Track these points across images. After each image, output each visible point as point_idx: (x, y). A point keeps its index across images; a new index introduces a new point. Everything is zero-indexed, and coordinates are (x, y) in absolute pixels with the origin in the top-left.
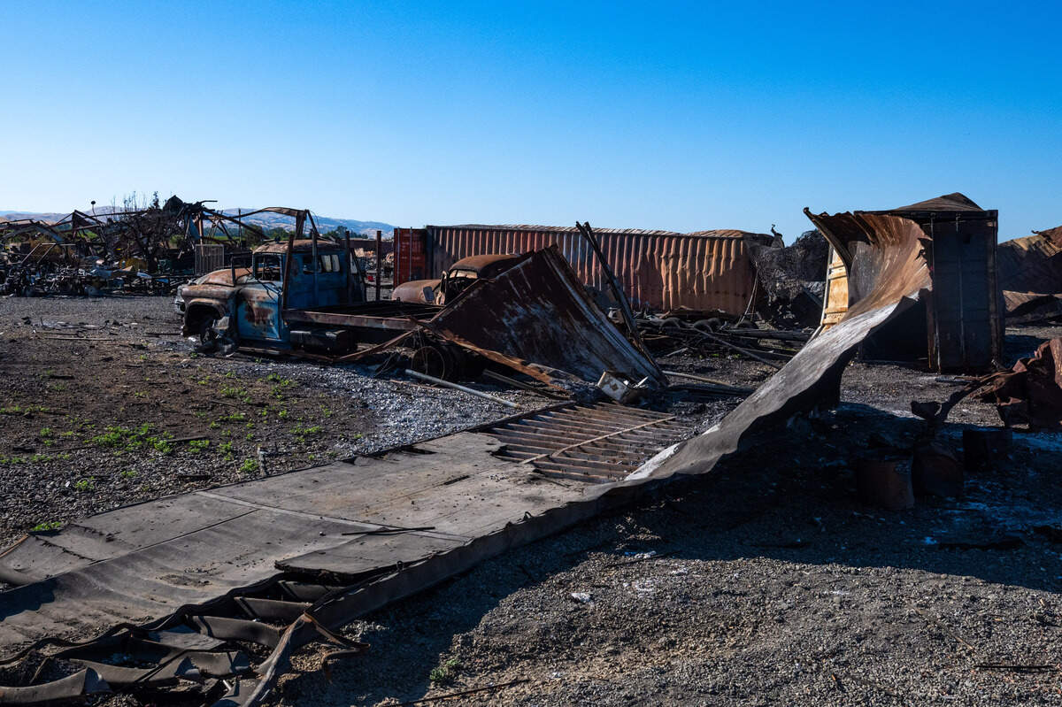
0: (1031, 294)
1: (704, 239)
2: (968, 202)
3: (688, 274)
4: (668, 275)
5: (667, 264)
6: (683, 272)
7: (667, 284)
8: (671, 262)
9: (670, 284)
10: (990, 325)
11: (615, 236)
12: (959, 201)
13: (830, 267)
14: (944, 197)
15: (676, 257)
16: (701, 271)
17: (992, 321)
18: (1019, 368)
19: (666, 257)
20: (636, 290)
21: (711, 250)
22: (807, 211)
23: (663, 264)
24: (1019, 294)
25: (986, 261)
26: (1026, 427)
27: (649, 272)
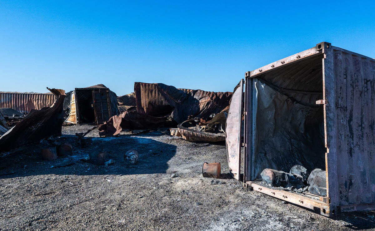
0: (131, 106)
1: (46, 95)
2: (103, 86)
3: (42, 104)
4: (36, 104)
5: (36, 101)
6: (41, 104)
7: (36, 106)
8: (37, 101)
9: (37, 107)
10: (109, 114)
11: (21, 94)
12: (101, 86)
13: (71, 101)
14: (98, 85)
15: (38, 99)
16: (46, 103)
17: (109, 113)
18: (105, 123)
19: (35, 100)
20: (26, 109)
21: (48, 98)
22: (47, 88)
23: (34, 102)
24: (128, 106)
25: (107, 99)
26: (105, 136)
27: (30, 103)
